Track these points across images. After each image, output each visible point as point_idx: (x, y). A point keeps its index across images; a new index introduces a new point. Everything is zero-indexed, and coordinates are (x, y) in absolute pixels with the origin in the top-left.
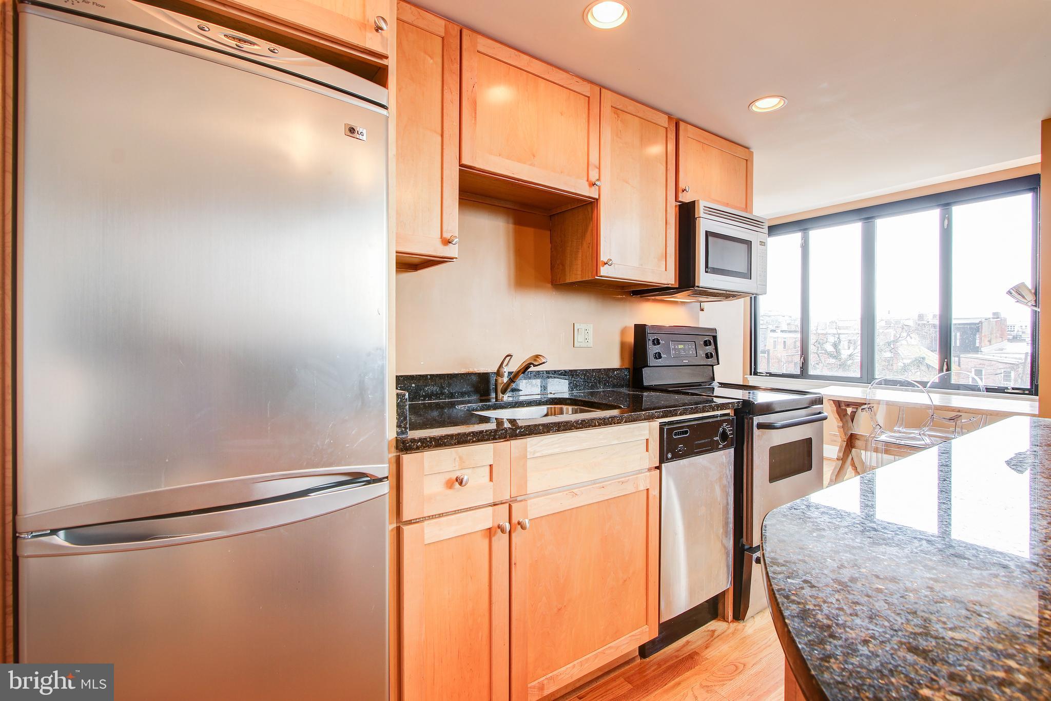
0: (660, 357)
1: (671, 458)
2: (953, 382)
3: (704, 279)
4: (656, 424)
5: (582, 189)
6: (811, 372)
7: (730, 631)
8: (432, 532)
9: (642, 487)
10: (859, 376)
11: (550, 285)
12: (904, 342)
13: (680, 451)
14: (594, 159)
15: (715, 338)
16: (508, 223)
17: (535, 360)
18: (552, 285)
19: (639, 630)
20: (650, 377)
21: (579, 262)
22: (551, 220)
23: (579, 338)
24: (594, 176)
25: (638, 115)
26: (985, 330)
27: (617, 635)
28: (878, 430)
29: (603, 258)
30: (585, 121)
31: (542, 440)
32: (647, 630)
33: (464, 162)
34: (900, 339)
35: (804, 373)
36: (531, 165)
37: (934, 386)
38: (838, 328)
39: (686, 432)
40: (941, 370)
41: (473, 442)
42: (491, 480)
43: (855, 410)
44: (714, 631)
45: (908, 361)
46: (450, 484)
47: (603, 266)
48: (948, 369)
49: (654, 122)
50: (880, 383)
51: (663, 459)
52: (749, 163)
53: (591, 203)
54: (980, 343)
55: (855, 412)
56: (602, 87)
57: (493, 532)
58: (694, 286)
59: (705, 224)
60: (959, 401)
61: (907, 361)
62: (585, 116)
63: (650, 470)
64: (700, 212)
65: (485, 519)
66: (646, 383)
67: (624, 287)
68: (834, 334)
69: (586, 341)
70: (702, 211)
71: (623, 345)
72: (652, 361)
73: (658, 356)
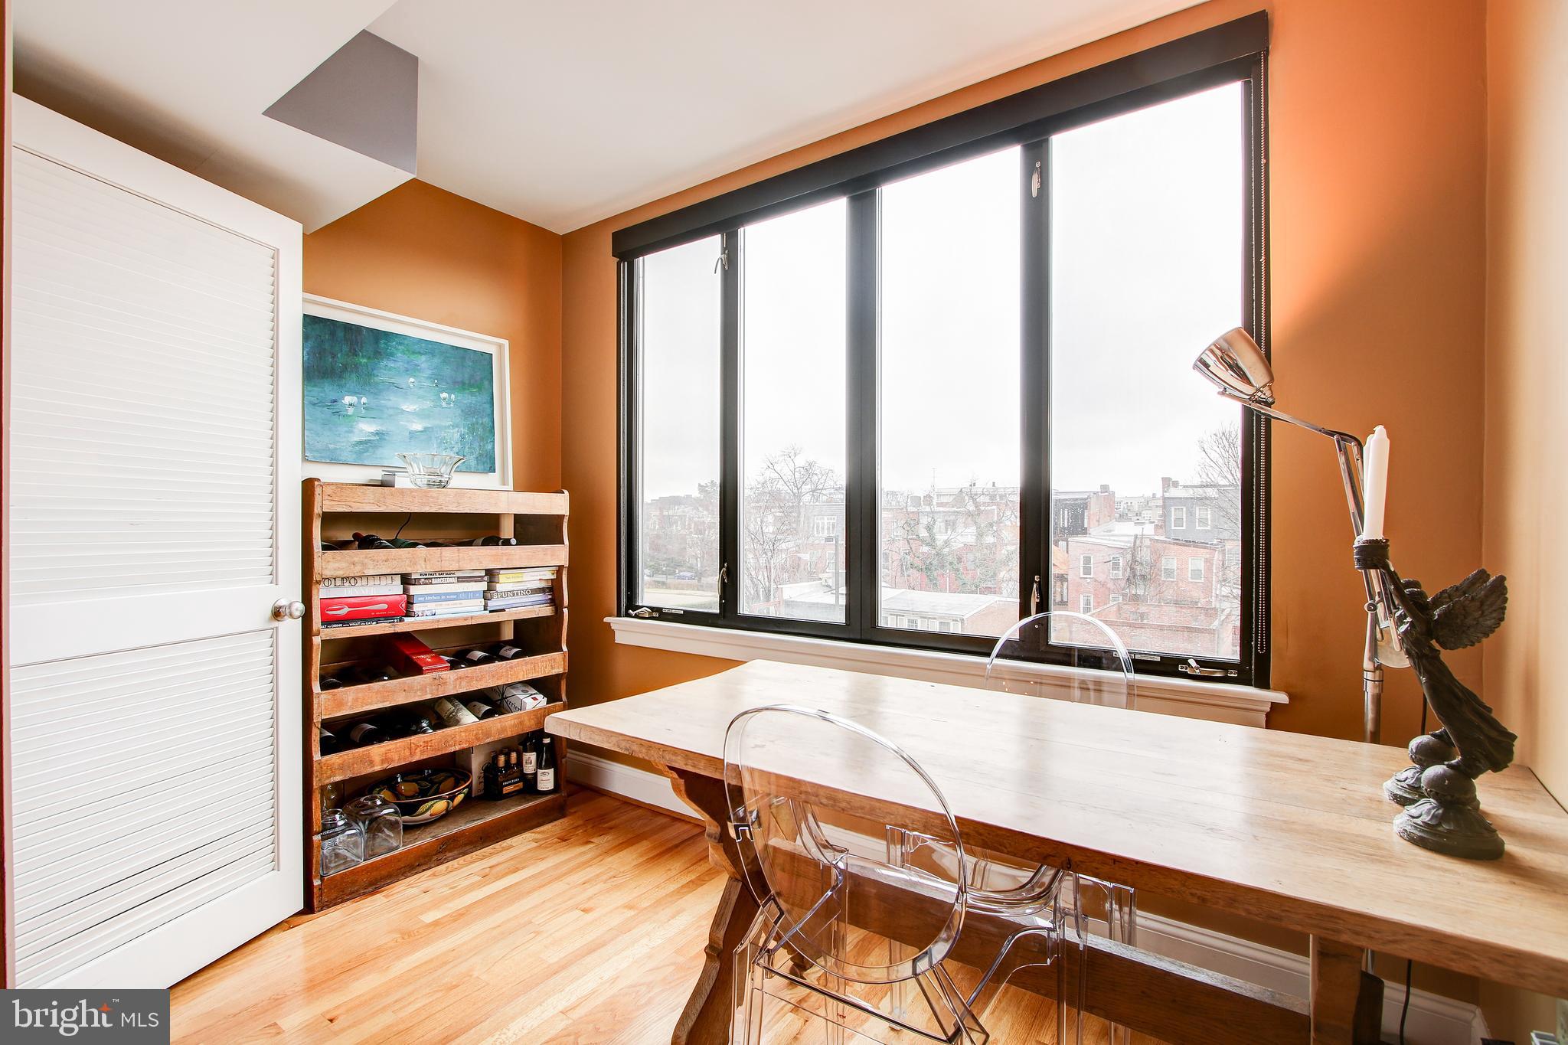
2: (1054, 640)
26: (1094, 508)
40: (1024, 611)
48: (1043, 606)
54: (1089, 523)
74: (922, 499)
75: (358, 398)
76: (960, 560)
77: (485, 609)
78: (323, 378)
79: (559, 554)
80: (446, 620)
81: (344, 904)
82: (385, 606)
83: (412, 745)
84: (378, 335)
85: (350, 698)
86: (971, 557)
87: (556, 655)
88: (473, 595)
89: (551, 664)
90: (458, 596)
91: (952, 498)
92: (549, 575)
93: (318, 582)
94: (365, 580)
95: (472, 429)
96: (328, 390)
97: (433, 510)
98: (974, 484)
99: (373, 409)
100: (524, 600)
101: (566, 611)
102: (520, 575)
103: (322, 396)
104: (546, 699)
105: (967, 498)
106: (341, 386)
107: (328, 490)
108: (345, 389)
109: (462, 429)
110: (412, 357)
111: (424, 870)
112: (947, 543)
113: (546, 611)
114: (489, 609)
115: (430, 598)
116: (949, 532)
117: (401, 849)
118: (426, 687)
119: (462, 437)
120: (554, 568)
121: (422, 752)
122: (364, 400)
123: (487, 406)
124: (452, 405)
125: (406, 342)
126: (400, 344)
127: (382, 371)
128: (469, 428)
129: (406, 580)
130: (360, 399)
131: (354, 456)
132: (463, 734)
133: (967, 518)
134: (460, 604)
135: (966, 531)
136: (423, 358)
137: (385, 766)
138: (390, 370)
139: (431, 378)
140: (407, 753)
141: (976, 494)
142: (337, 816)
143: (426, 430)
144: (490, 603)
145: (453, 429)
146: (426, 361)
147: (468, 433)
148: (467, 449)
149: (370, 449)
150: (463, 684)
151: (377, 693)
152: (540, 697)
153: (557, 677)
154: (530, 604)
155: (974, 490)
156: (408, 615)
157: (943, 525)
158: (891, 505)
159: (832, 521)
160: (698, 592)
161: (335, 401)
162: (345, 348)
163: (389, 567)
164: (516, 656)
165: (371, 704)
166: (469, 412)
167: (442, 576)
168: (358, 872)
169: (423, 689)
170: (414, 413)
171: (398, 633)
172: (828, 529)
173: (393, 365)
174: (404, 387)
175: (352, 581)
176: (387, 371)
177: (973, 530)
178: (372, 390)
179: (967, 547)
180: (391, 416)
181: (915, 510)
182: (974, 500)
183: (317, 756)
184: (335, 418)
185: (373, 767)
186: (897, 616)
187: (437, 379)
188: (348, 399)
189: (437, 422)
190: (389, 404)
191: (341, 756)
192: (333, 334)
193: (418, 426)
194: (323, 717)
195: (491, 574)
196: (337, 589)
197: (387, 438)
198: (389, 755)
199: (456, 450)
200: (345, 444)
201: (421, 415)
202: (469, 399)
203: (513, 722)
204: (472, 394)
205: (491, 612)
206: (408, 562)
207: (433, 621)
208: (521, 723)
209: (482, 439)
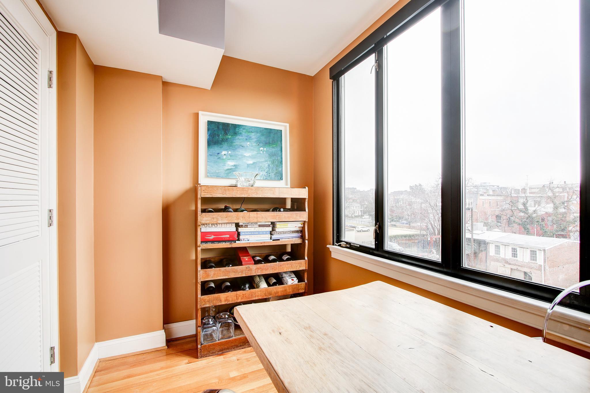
74: (520, 190)
75: (227, 152)
76: (543, 220)
77: (271, 239)
78: (214, 145)
79: (304, 216)
80: (253, 243)
81: (209, 357)
82: (228, 236)
83: (238, 295)
84: (235, 126)
85: (212, 274)
86: (550, 219)
87: (302, 261)
88: (266, 233)
89: (301, 265)
90: (259, 233)
91: (538, 190)
92: (300, 225)
93: (200, 225)
94: (221, 225)
95: (273, 162)
96: (216, 149)
97: (246, 196)
98: (552, 183)
99: (233, 156)
100: (290, 236)
101: (307, 241)
102: (286, 225)
103: (214, 152)
104: (297, 280)
105: (547, 189)
106: (221, 147)
107: (203, 188)
108: (222, 149)
109: (269, 162)
110: (249, 134)
111: (242, 348)
112: (535, 211)
113: (299, 241)
114: (272, 239)
115: (247, 233)
116: (537, 206)
117: (234, 338)
118: (243, 271)
119: (269, 166)
120: (302, 222)
121: (242, 299)
122: (230, 152)
123: (280, 152)
124: (265, 153)
125: (246, 128)
126: (244, 129)
127: (237, 140)
128: (272, 162)
129: (237, 225)
130: (228, 152)
131: (226, 175)
132: (259, 293)
133: (547, 200)
134: (260, 236)
135: (547, 205)
136: (253, 134)
137: (226, 303)
138: (240, 140)
139: (256, 142)
140: (235, 298)
141: (553, 188)
142: (210, 320)
143: (254, 163)
144: (273, 236)
145: (265, 162)
146: (255, 135)
147: (271, 164)
148: (271, 171)
149: (232, 172)
150: (259, 271)
151: (223, 272)
152: (295, 279)
153: (303, 271)
154: (291, 237)
155: (552, 185)
156: (239, 240)
157: (533, 203)
158: (503, 193)
159: (470, 201)
160: (409, 229)
161: (218, 154)
162: (223, 132)
163: (228, 220)
164: (288, 260)
165: (220, 276)
166: (271, 155)
167: (252, 224)
168: (215, 345)
169: (242, 272)
170: (249, 157)
171: (233, 247)
172: (469, 204)
173: (241, 138)
174: (245, 146)
175: (216, 225)
176: (238, 140)
177: (551, 205)
178: (233, 148)
179: (548, 214)
180: (240, 158)
181: (516, 195)
182: (552, 191)
183: (199, 295)
184: (219, 160)
185: (221, 302)
186: (505, 245)
187: (259, 142)
188: (224, 153)
189: (259, 160)
190: (239, 153)
191: (208, 297)
192: (218, 127)
193: (251, 162)
194: (202, 280)
195: (273, 224)
196: (209, 228)
197: (238, 167)
198: (228, 298)
199: (266, 171)
200: (222, 170)
201: (252, 157)
202: (272, 150)
203: (281, 289)
204: (273, 147)
205: (273, 240)
206: (235, 218)
207: (247, 243)
208: (285, 290)
209: (277, 166)
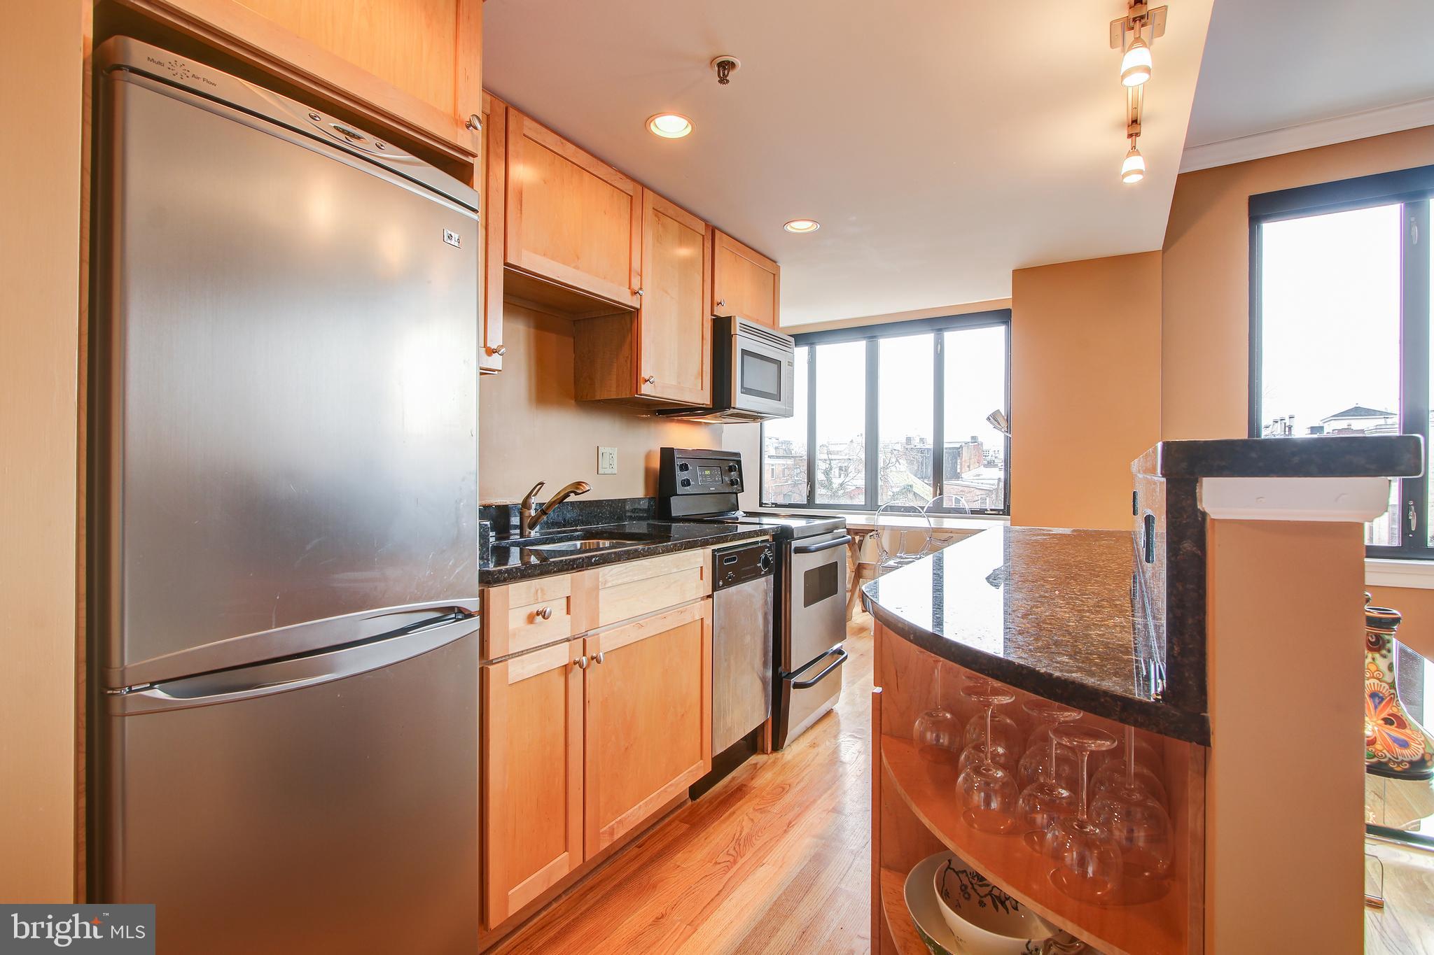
0: (689, 484)
1: (723, 586)
2: (945, 505)
3: (741, 400)
4: (708, 551)
5: (623, 297)
6: (818, 501)
7: (770, 761)
8: (519, 670)
9: (697, 617)
10: (864, 504)
11: (573, 402)
12: (893, 469)
13: (730, 578)
14: (636, 265)
15: (739, 462)
16: (529, 327)
17: (578, 488)
18: (575, 401)
19: (695, 766)
20: (678, 507)
21: (614, 377)
22: (574, 325)
23: (604, 463)
24: (636, 286)
25: (678, 219)
26: (965, 454)
27: (676, 773)
28: (884, 557)
29: (645, 373)
30: (627, 222)
31: (612, 569)
32: (702, 765)
33: (510, 261)
34: (890, 465)
35: (811, 502)
36: (574, 268)
37: (929, 510)
38: (829, 453)
39: (734, 559)
40: (935, 495)
41: (555, 572)
42: (568, 612)
43: (861, 538)
44: (756, 764)
45: (898, 490)
46: (531, 619)
47: (644, 384)
48: (941, 494)
49: (692, 228)
50: (885, 509)
51: (715, 588)
52: (776, 278)
53: (631, 312)
54: (961, 469)
55: (862, 541)
56: (644, 186)
57: (570, 667)
58: (729, 407)
59: (741, 342)
60: (950, 523)
61: (895, 490)
62: (628, 216)
63: (703, 599)
64: (736, 329)
65: (562, 655)
66: (674, 514)
67: (649, 405)
68: (825, 460)
69: (611, 467)
70: (738, 328)
71: (648, 471)
72: (680, 490)
73: (686, 483)
